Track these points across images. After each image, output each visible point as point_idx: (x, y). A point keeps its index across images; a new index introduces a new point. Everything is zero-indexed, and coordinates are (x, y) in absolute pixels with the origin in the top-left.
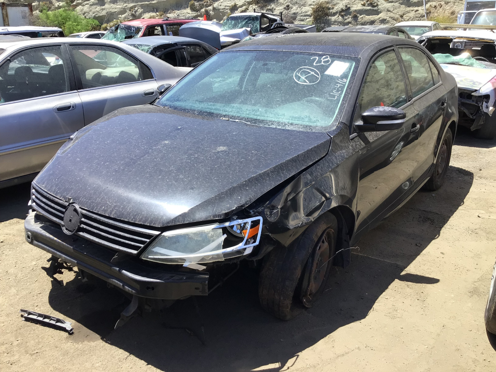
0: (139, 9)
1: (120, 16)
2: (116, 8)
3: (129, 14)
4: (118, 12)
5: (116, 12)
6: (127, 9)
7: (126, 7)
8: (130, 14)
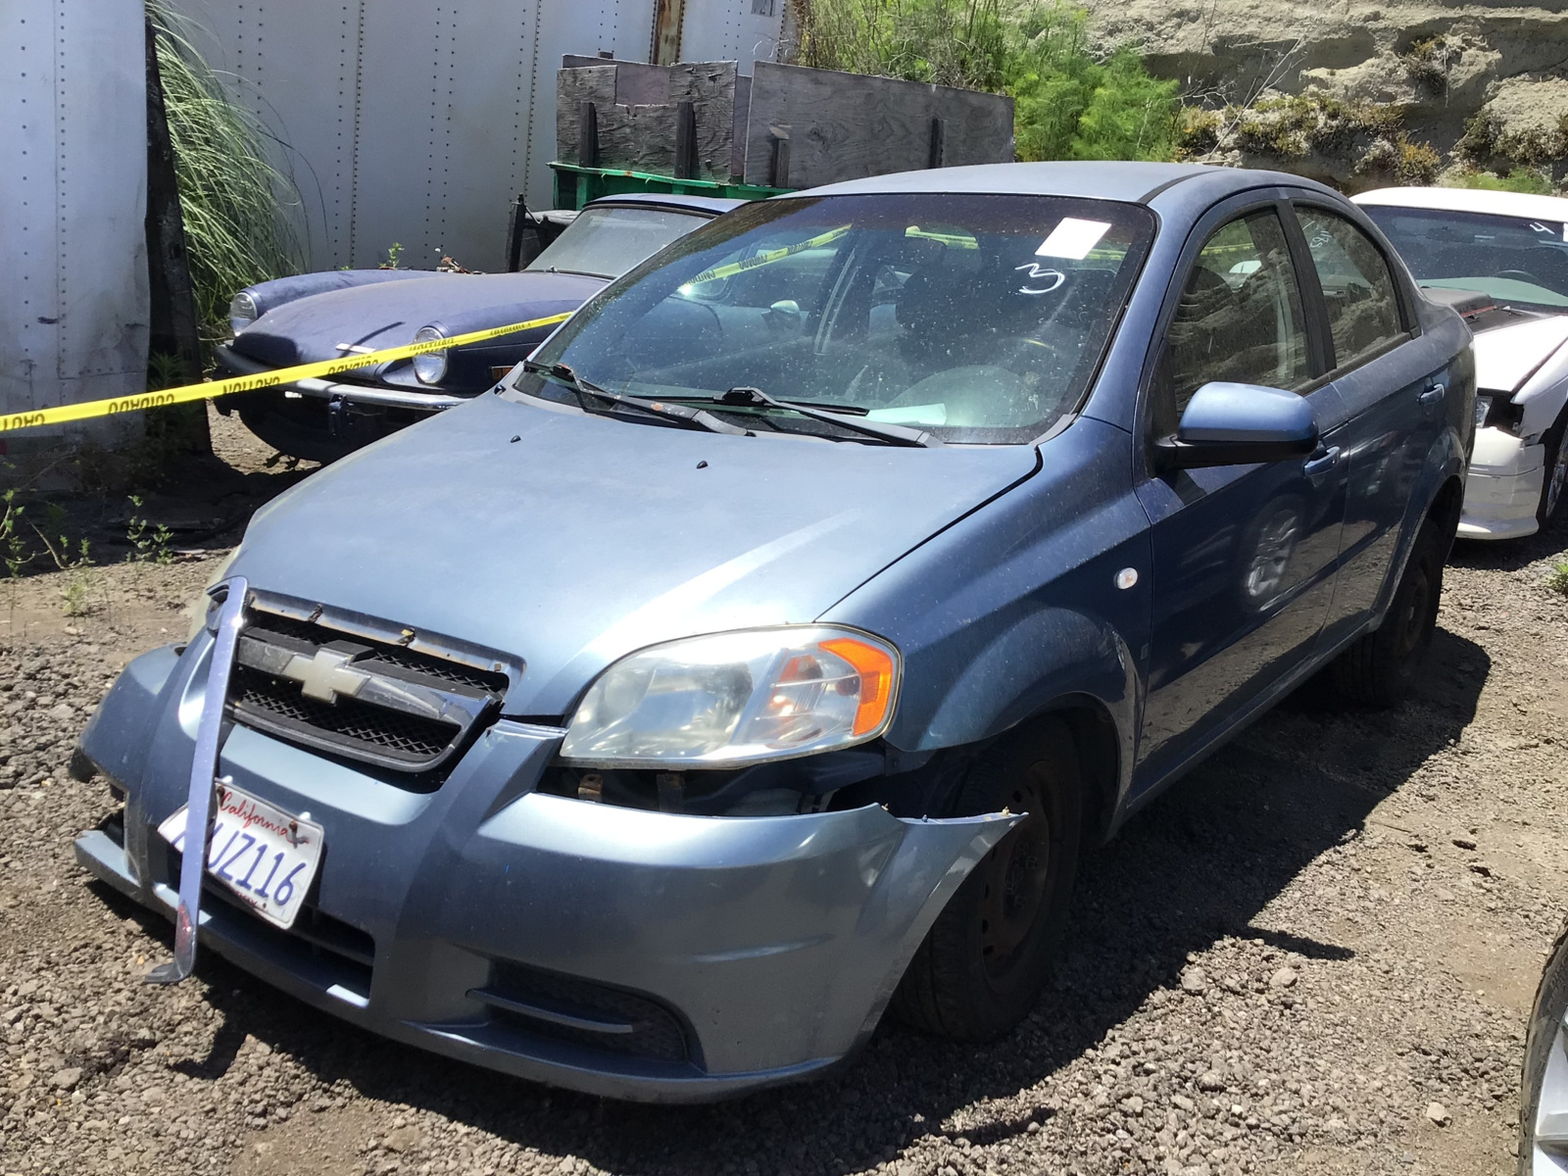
0: (1469, 44)
1: (1321, 73)
2: (1290, 24)
3: (1392, 71)
4: (1304, 48)
5: (1294, 42)
6: (1382, 38)
7: (1372, 25)
8: (1402, 73)
